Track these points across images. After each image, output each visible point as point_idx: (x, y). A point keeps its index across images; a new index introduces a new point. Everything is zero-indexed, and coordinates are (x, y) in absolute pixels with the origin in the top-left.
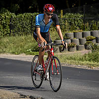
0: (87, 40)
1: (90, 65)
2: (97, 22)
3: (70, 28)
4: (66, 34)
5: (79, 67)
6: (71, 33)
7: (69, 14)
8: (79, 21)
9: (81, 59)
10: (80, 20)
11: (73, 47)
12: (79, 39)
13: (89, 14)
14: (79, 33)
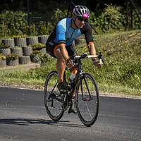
0: (33, 49)
1: (39, 84)
2: (47, 24)
3: (8, 33)
4: (3, 41)
5: (23, 87)
6: (11, 40)
7: (7, 12)
8: (21, 22)
9: (26, 77)
10: (22, 20)
11: (14, 59)
12: (23, 48)
13: (36, 13)
14: (23, 38)
